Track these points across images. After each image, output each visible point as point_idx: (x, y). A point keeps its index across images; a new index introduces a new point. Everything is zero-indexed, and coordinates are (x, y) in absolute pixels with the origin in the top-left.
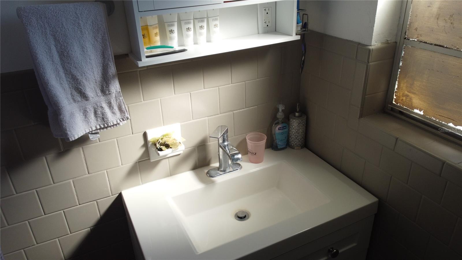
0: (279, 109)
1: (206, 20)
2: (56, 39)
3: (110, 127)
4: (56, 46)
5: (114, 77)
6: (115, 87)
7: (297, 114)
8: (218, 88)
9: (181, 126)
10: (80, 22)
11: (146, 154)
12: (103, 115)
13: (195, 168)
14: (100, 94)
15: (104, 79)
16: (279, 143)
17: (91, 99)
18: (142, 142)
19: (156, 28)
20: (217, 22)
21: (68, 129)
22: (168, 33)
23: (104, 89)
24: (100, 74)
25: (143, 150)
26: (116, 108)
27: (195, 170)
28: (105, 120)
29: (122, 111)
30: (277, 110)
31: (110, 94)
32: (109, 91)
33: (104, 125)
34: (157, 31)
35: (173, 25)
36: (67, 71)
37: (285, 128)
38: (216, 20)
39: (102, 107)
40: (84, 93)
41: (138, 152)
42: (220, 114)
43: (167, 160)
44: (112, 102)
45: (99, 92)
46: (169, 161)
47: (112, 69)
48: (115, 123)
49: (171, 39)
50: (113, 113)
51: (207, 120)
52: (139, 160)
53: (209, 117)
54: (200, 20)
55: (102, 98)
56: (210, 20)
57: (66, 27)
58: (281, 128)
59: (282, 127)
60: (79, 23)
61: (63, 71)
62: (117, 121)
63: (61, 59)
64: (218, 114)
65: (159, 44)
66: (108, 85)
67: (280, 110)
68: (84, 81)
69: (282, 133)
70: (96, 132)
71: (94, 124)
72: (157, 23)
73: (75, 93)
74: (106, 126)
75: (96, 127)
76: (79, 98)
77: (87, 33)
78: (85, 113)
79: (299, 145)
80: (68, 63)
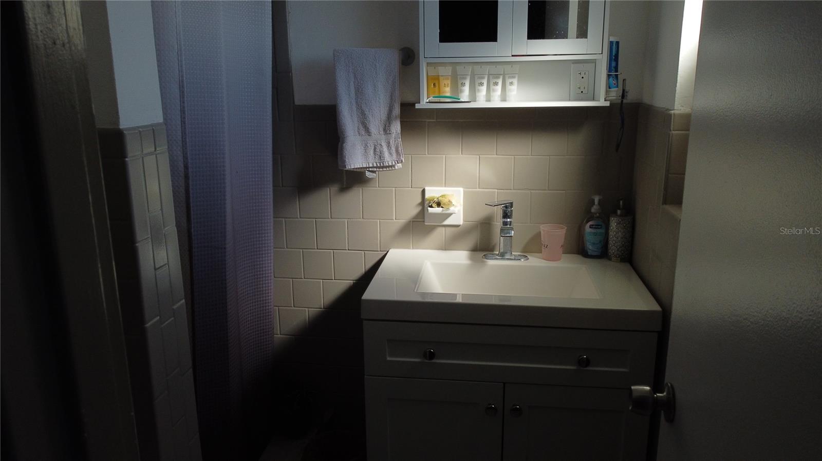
0: (594, 200)
1: (501, 77)
2: (355, 77)
3: (386, 167)
4: (354, 82)
5: (396, 117)
6: (396, 127)
7: (619, 212)
8: (513, 157)
9: (465, 192)
10: (377, 64)
11: (422, 213)
12: (380, 153)
13: (475, 250)
14: (382, 132)
15: (388, 119)
16: (590, 247)
17: (373, 135)
18: (419, 200)
19: (448, 79)
20: (515, 81)
21: (347, 157)
22: (460, 85)
23: (386, 130)
24: (386, 113)
25: (419, 208)
26: (393, 149)
27: (476, 252)
28: (382, 159)
29: (398, 153)
30: (592, 203)
31: (390, 134)
32: (390, 131)
33: (380, 164)
34: (449, 82)
35: (465, 79)
36: (358, 106)
37: (599, 227)
38: (514, 77)
39: (381, 145)
40: (368, 128)
41: (414, 211)
42: (514, 189)
43: (444, 229)
44: (391, 142)
45: (381, 129)
46: (445, 230)
47: (397, 111)
48: (390, 164)
49: (462, 91)
50: (390, 153)
51: (496, 193)
52: (414, 218)
53: (499, 191)
54: (495, 76)
55: (383, 136)
56: (507, 76)
57: (365, 68)
58: (594, 226)
59: (596, 225)
60: (375, 65)
61: (355, 105)
62: (392, 163)
63: (356, 94)
64: (511, 190)
65: (448, 94)
66: (390, 125)
67: (596, 202)
68: (370, 117)
69: (595, 234)
70: (373, 169)
71: (372, 162)
72: (450, 74)
73: (361, 127)
74: (382, 165)
75: (373, 164)
76: (363, 132)
77: (381, 74)
78: (366, 147)
79: (618, 256)
80: (361, 99)
